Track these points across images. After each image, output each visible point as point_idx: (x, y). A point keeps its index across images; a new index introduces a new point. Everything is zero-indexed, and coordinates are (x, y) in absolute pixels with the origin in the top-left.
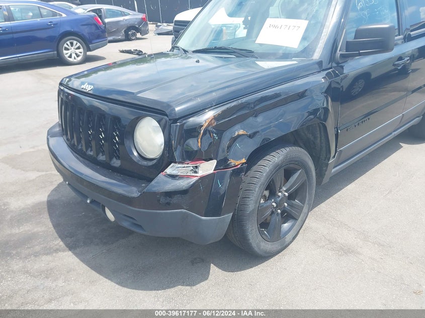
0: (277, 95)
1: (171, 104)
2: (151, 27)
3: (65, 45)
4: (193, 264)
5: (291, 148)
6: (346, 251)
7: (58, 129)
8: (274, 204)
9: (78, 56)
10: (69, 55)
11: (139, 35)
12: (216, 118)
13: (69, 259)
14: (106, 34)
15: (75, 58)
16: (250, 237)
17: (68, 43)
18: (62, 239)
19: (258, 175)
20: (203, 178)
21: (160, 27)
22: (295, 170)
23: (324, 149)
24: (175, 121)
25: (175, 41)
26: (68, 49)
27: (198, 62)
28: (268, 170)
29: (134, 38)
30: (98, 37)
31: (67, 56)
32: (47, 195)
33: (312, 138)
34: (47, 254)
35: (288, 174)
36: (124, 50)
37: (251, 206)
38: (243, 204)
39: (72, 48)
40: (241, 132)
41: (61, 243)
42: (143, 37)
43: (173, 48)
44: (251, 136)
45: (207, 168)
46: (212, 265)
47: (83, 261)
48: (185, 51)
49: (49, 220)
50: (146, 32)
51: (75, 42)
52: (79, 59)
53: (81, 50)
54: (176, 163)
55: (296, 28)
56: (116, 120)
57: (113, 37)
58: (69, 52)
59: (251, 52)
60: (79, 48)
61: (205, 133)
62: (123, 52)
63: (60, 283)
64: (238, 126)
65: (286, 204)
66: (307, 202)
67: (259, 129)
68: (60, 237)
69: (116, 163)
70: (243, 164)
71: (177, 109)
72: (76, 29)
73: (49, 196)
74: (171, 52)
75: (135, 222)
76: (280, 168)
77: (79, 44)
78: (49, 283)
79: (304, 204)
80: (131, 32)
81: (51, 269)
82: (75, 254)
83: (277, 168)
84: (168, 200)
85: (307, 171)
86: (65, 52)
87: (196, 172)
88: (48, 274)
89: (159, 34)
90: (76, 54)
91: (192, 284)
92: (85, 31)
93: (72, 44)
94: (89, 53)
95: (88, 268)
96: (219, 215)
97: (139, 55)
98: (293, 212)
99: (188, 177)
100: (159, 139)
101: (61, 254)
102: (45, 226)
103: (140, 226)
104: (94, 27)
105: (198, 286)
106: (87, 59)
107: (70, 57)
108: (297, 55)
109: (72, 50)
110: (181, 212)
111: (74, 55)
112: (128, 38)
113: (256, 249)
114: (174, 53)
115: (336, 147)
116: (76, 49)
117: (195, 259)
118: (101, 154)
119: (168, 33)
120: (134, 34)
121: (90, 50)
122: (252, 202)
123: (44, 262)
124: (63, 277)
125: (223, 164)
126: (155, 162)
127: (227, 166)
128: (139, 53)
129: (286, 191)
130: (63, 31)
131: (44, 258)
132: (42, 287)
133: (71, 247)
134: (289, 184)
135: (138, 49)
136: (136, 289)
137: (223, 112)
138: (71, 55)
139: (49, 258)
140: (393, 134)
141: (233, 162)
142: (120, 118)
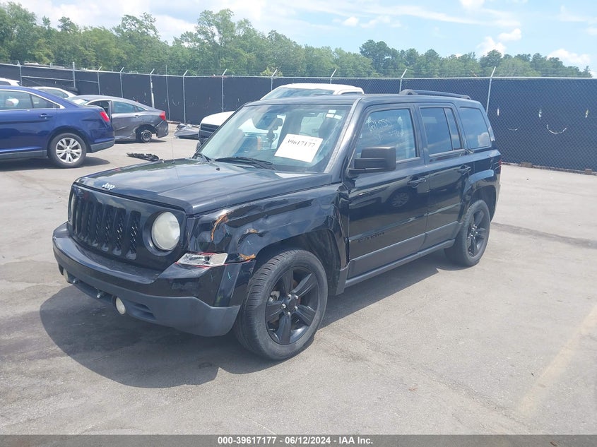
0: (285, 202)
1: (190, 203)
2: (172, 127)
3: (60, 143)
4: (200, 368)
5: (299, 251)
6: (356, 358)
7: (66, 230)
8: (284, 305)
9: (74, 157)
10: (62, 155)
11: (154, 137)
12: (228, 216)
13: (68, 362)
14: (114, 132)
15: (70, 160)
16: (257, 333)
17: (64, 140)
18: (59, 346)
19: (267, 272)
20: (213, 268)
21: (184, 129)
22: (306, 274)
23: (335, 256)
24: (192, 216)
25: (200, 148)
26: (62, 148)
27: (218, 169)
28: (276, 268)
29: (147, 140)
30: (103, 136)
31: (59, 156)
32: (39, 305)
33: (324, 246)
34: (43, 358)
35: (298, 277)
36: (134, 153)
37: (259, 301)
38: (252, 299)
39: (68, 147)
40: (252, 231)
41: (59, 349)
42: (160, 139)
43: (196, 155)
44: (261, 235)
45: (219, 260)
46: (220, 368)
47: (84, 364)
48: (208, 159)
49: (43, 329)
50: (165, 134)
51: (72, 140)
52: (75, 160)
53: (79, 150)
54: (189, 252)
55: (312, 145)
56: (136, 215)
57: (121, 137)
58: (63, 152)
59: (270, 164)
60: (76, 148)
61: (218, 227)
62: (132, 156)
63: (59, 382)
64: (250, 225)
65: (296, 307)
66: (318, 308)
67: (268, 230)
68: (57, 343)
69: (132, 256)
70: (252, 259)
71: (194, 207)
72: (74, 124)
73: (41, 307)
74: (193, 159)
75: (148, 311)
76: (288, 269)
77: (77, 143)
78: (46, 382)
79: (315, 309)
80: (145, 132)
81: (48, 371)
82: (75, 358)
83: (286, 268)
84: (180, 286)
85: (317, 276)
86: (58, 151)
87: (207, 263)
88: (45, 374)
89: (181, 137)
90: (72, 155)
91: (197, 382)
92: (88, 128)
93: (68, 142)
94: (88, 155)
95: (89, 370)
96: (227, 306)
97: (153, 161)
98: (304, 316)
99: (200, 267)
100: (175, 233)
101: (58, 358)
102: (40, 333)
103: (151, 315)
104: (98, 124)
105: (204, 385)
106: (85, 162)
107: (64, 157)
108: (310, 169)
109: (68, 150)
110: (191, 299)
111: (69, 156)
112: (139, 140)
113: (264, 347)
114: (197, 159)
115: (348, 256)
116: (73, 149)
117: (203, 364)
118: (116, 248)
119: (192, 137)
120: (148, 135)
121: (91, 151)
122: (260, 297)
123: (40, 365)
124: (61, 377)
125: (233, 258)
126: (169, 252)
127: (238, 261)
128: (154, 158)
129: (296, 294)
130: (59, 125)
131: (40, 361)
132: (39, 385)
133: (70, 353)
134: (299, 288)
135: (153, 154)
136: (139, 387)
137: (235, 211)
138: (65, 155)
139: (44, 361)
140: (419, 253)
141: (242, 257)
142: (140, 213)
